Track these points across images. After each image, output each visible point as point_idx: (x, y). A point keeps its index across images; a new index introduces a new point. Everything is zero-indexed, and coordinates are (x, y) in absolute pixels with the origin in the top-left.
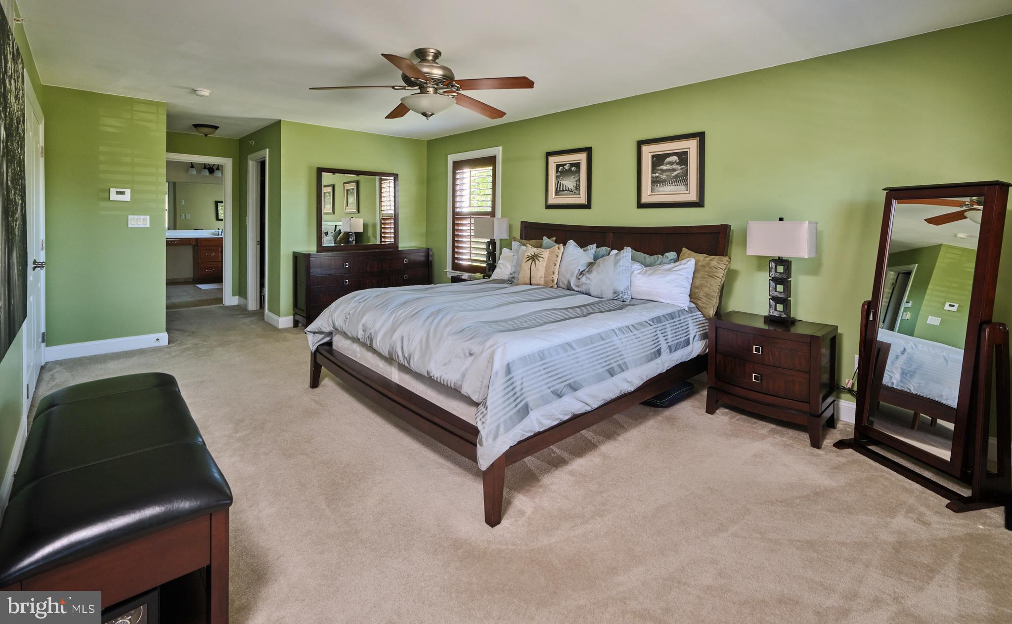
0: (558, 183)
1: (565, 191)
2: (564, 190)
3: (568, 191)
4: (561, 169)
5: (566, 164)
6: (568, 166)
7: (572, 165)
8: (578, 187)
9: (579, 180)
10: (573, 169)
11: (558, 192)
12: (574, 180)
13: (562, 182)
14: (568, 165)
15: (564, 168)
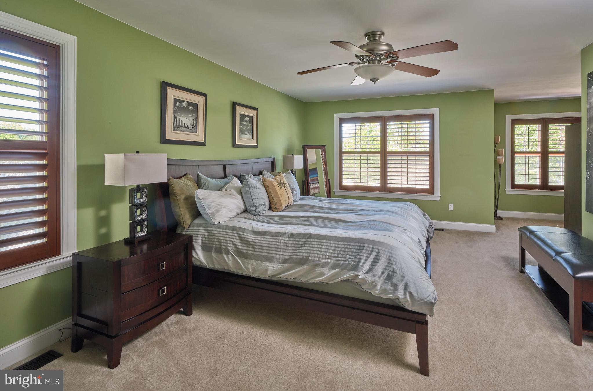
0: (175, 118)
1: (183, 127)
2: (181, 126)
3: (186, 127)
4: (179, 105)
5: (184, 101)
6: (186, 104)
7: (190, 104)
8: (195, 125)
9: (196, 120)
10: (190, 108)
11: (176, 127)
12: (191, 118)
13: (179, 118)
14: (185, 102)
15: (182, 105)
